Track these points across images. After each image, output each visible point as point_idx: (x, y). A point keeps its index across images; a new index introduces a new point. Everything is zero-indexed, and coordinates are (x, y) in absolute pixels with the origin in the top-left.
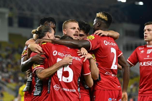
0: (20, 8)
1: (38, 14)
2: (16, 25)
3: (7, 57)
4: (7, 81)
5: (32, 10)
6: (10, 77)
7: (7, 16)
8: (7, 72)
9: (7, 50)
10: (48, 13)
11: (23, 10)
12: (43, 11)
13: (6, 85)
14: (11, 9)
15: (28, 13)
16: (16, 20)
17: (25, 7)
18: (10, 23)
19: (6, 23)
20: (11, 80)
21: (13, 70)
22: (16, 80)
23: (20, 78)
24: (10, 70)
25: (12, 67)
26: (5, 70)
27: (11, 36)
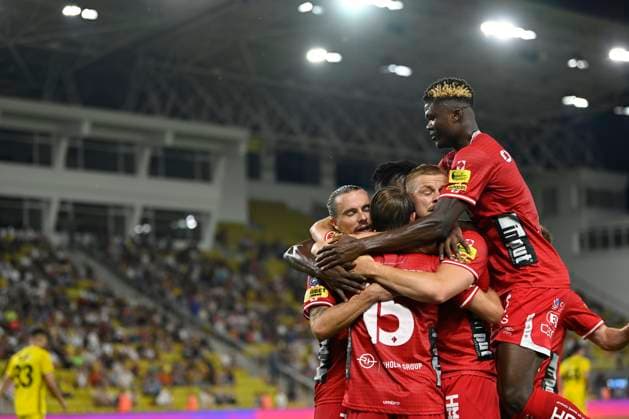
0: (281, 127)
1: (330, 144)
2: (268, 175)
3: (244, 269)
4: (244, 338)
5: (315, 132)
6: (251, 328)
7: (243, 149)
8: (245, 312)
9: (243, 248)
10: (360, 142)
11: (291, 132)
12: (347, 137)
13: (239, 349)
14: (256, 129)
15: (303, 141)
16: (268, 162)
17: (295, 123)
18: (253, 170)
19: (241, 169)
20: (257, 336)
21: (264, 308)
22: (270, 335)
23: (282, 330)
24: (252, 305)
25: (259, 297)
26: (239, 306)
27: (255, 207)
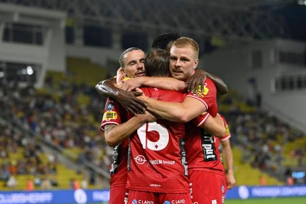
0: (87, 11)
1: (118, 22)
2: (79, 41)
3: (63, 101)
4: (63, 144)
5: (109, 14)
6: (67, 138)
7: (63, 24)
8: (63, 128)
9: (62, 88)
10: (137, 20)
11: (93, 14)
12: (129, 17)
13: (60, 152)
14: (71, 12)
15: (101, 20)
16: (79, 33)
17: (96, 8)
18: (69, 37)
19: (62, 37)
20: (71, 143)
21: (76, 125)
22: (79, 143)
23: (87, 139)
24: (68, 123)
25: (73, 119)
26: (60, 124)
27: (70, 61)
